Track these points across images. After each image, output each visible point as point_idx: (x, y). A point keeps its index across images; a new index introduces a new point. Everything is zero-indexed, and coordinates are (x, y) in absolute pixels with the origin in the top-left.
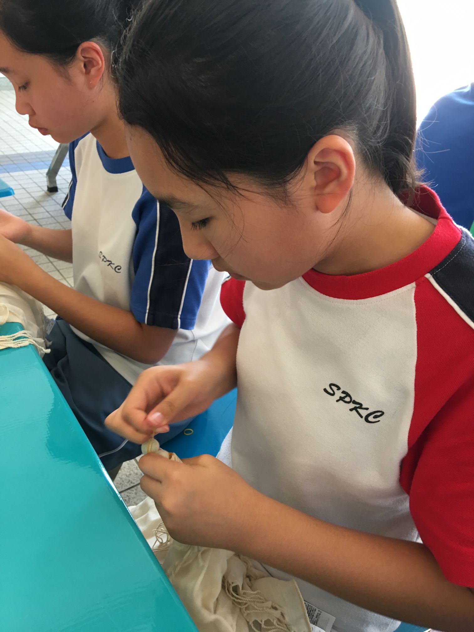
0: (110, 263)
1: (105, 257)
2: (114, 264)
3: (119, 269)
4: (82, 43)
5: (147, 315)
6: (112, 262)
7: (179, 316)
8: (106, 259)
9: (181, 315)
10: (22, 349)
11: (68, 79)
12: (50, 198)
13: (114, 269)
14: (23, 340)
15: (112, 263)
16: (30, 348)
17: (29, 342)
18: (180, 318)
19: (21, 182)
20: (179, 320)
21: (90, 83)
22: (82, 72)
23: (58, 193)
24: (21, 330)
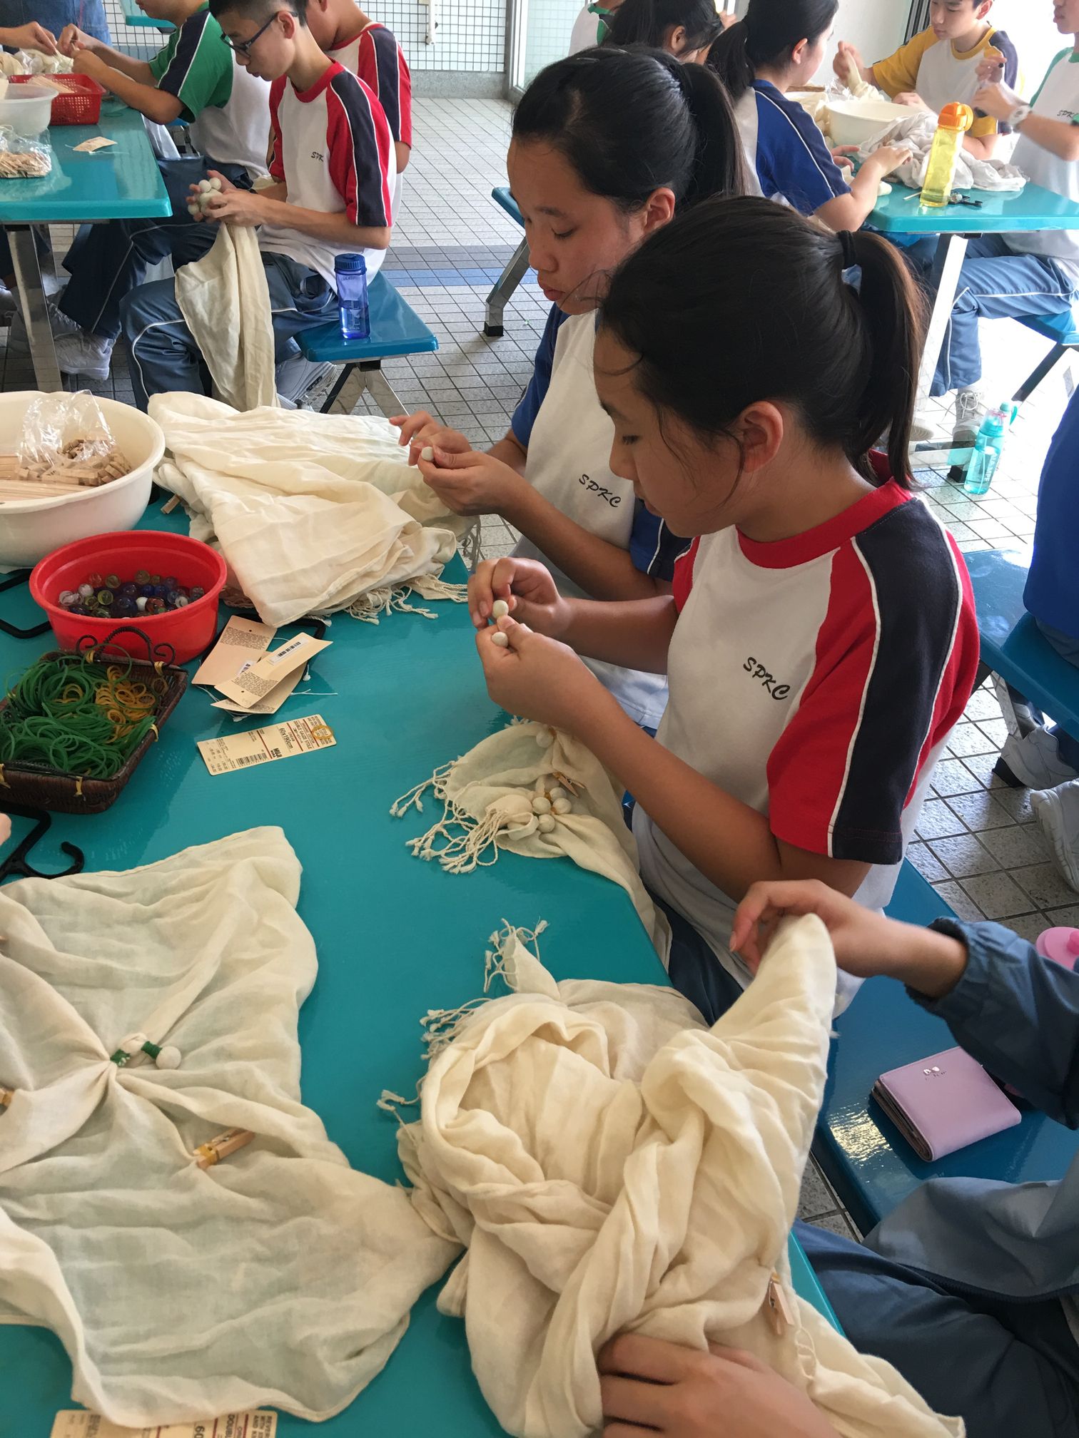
12: (487, 349)
19: (438, 309)
22: (643, 224)
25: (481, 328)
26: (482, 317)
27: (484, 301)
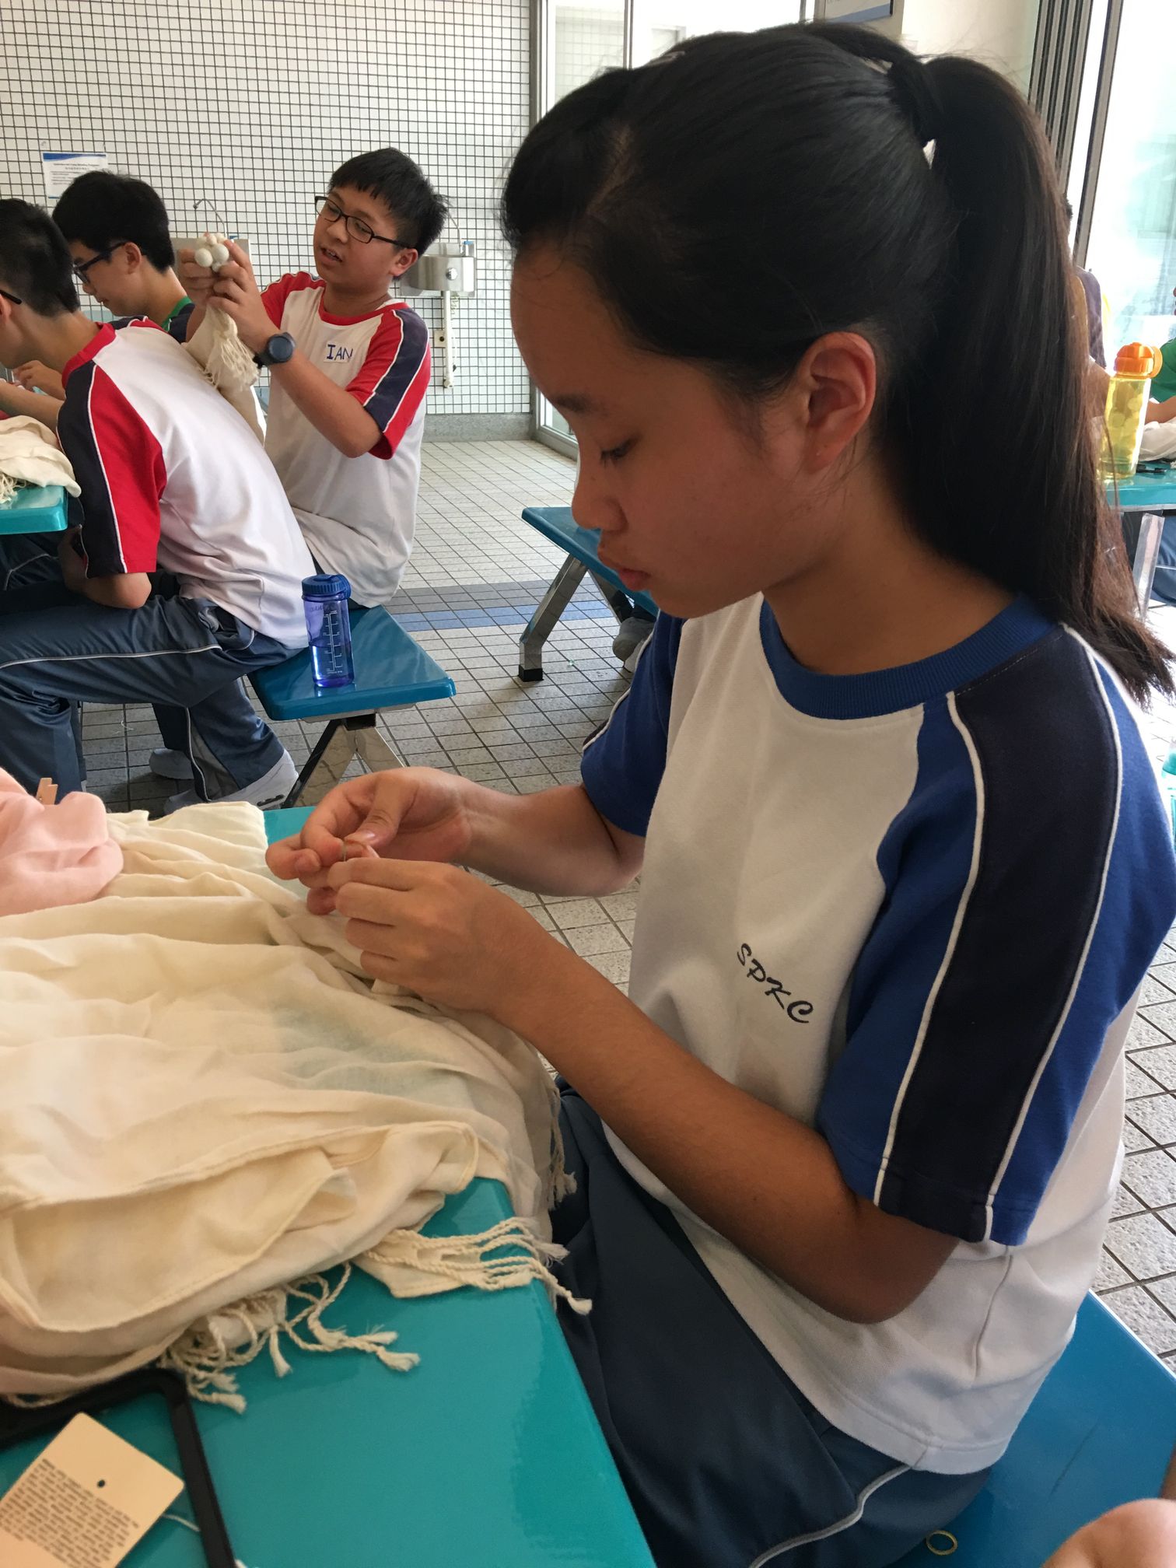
0: (777, 989)
1: (760, 967)
2: (789, 994)
3: (802, 1012)
4: (827, 333)
5: (881, 1174)
6: (781, 986)
7: (991, 1199)
8: (764, 973)
9: (996, 1196)
10: (506, 1297)
11: (755, 440)
12: (523, 696)
13: (786, 1007)
14: (514, 1263)
15: (784, 989)
16: (534, 1295)
17: (531, 1270)
18: (994, 1206)
19: (461, 654)
20: (990, 1211)
21: (818, 454)
22: (798, 420)
23: (541, 683)
24: (507, 1217)
25: (515, 672)
26: (516, 660)
27: (518, 641)
